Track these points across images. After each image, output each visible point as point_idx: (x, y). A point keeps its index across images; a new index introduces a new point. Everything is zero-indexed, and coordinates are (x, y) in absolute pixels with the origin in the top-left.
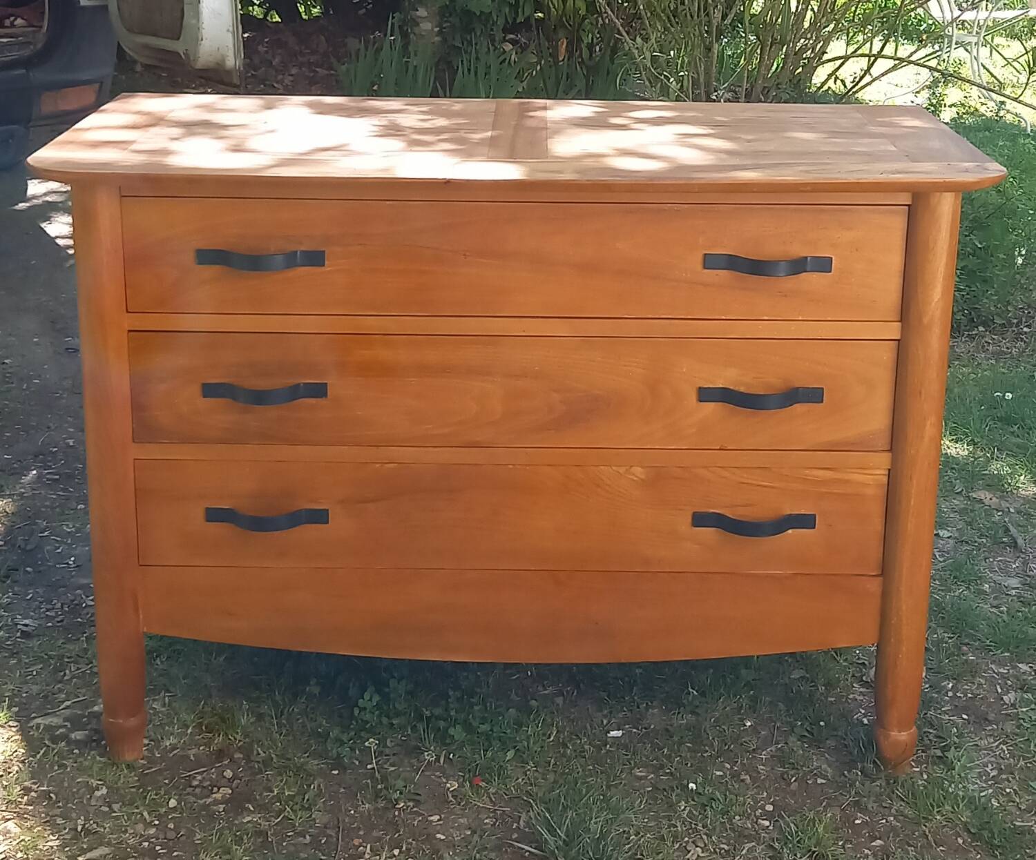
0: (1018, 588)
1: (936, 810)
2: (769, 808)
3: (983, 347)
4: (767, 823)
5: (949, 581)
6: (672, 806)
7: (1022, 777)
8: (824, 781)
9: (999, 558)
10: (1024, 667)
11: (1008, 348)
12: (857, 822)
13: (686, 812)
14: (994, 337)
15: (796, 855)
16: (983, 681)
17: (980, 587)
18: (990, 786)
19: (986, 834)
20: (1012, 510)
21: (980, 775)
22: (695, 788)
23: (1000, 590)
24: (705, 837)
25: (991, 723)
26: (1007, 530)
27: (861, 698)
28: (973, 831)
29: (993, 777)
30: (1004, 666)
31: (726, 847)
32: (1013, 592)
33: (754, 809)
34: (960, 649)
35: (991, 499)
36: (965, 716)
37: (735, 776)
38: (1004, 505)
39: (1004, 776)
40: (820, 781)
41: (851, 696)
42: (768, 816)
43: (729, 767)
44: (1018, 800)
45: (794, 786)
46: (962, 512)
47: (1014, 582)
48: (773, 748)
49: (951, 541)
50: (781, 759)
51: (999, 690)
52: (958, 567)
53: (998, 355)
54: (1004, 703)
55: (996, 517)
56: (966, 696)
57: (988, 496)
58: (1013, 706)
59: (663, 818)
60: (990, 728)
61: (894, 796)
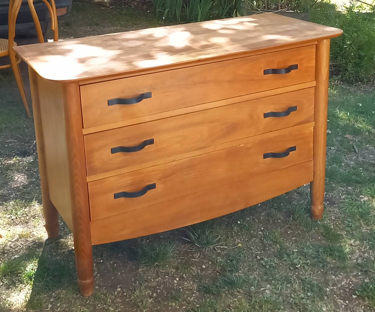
0: (353, 165)
1: (313, 229)
2: (262, 229)
3: (360, 88)
4: (261, 233)
5: (331, 162)
6: (232, 228)
7: (342, 220)
8: (280, 221)
9: (349, 156)
10: (350, 188)
11: (368, 89)
12: (289, 232)
13: (236, 230)
14: (364, 85)
15: (268, 241)
16: (336, 192)
17: (341, 164)
18: (332, 222)
19: (327, 235)
20: (357, 141)
21: (329, 219)
22: (240, 223)
23: (348, 165)
24: (241, 237)
25: (335, 204)
26: (353, 147)
27: (296, 197)
28: (323, 235)
29: (333, 220)
30: (343, 187)
31: (247, 239)
32: (352, 166)
33: (257, 229)
34: (330, 182)
35: (350, 137)
36: (328, 202)
37: (253, 220)
38: (354, 139)
39: (337, 219)
40: (279, 221)
41: (293, 197)
42: (262, 231)
43: (252, 217)
44: (340, 226)
45: (271, 222)
46: (340, 141)
47: (352, 163)
48: (266, 212)
49: (335, 151)
50: (268, 215)
51: (340, 195)
52: (334, 158)
53: (365, 92)
54: (341, 198)
55: (351, 143)
56: (329, 196)
57: (350, 136)
58: (344, 199)
59: (230, 231)
60: (335, 205)
61: (301, 225)
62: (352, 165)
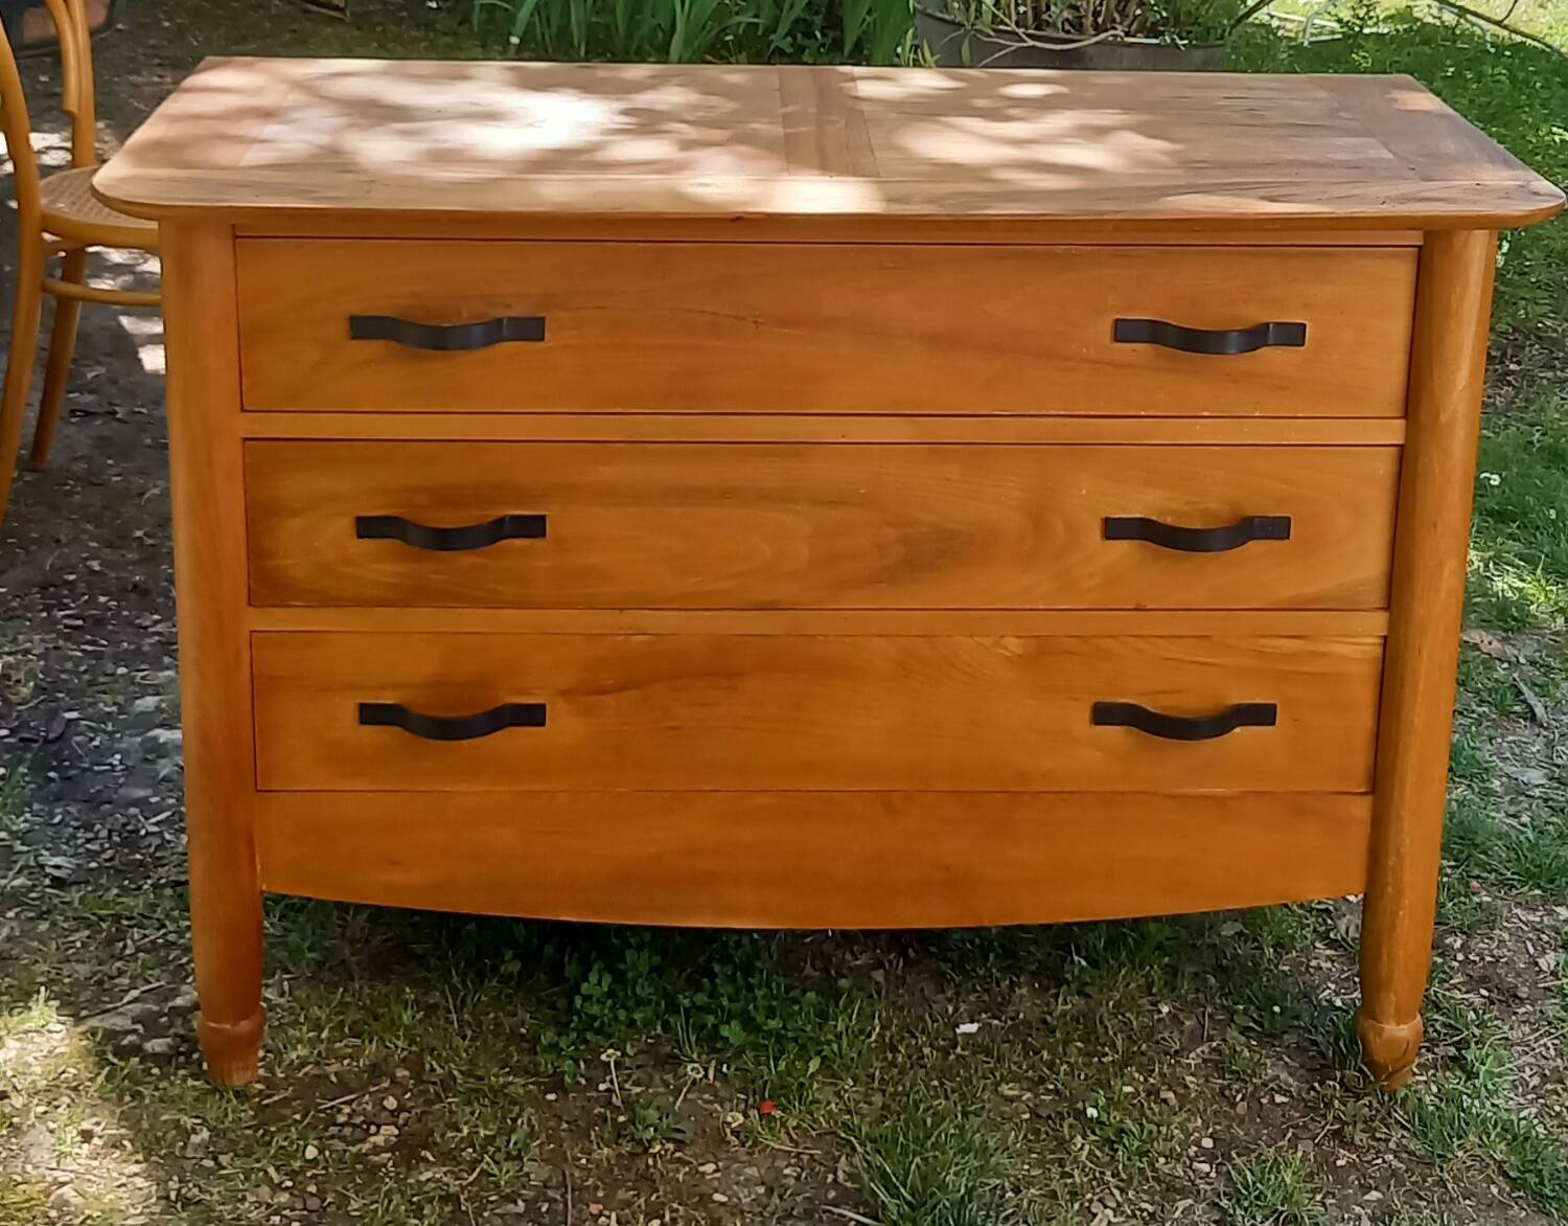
0: (1543, 785)
1: (1456, 1142)
2: (1208, 1142)
4: (1206, 1168)
6: (1063, 1144)
8: (1285, 1100)
9: (1511, 738)
10: (1563, 913)
11: (1489, 397)
12: (1340, 1162)
13: (1085, 1153)
15: (1254, 1218)
16: (1506, 936)
17: (1487, 784)
18: (1531, 1102)
19: (1531, 1178)
20: (1522, 660)
21: (1515, 1085)
22: (1095, 1114)
23: (1519, 790)
24: (1116, 1191)
25: (1523, 1001)
26: (1519, 692)
27: (1329, 964)
28: (1511, 1173)
29: (1534, 1086)
30: (1535, 910)
31: (1149, 1207)
32: (1538, 791)
33: (1185, 1145)
34: (1468, 884)
35: (1490, 643)
36: (1484, 992)
37: (1152, 1092)
38: (1510, 651)
39: (1550, 1086)
40: (1279, 1099)
41: (1314, 962)
42: (1207, 1155)
43: (1142, 1078)
45: (1242, 1108)
47: (1536, 775)
48: (1205, 1047)
50: (1218, 1064)
51: (1531, 950)
54: (1541, 970)
55: (1500, 671)
56: (1482, 959)
57: (1487, 638)
58: (1554, 974)
59: (1052, 1162)
60: (1523, 1010)
61: (1393, 1121)
62: (1537, 786)
